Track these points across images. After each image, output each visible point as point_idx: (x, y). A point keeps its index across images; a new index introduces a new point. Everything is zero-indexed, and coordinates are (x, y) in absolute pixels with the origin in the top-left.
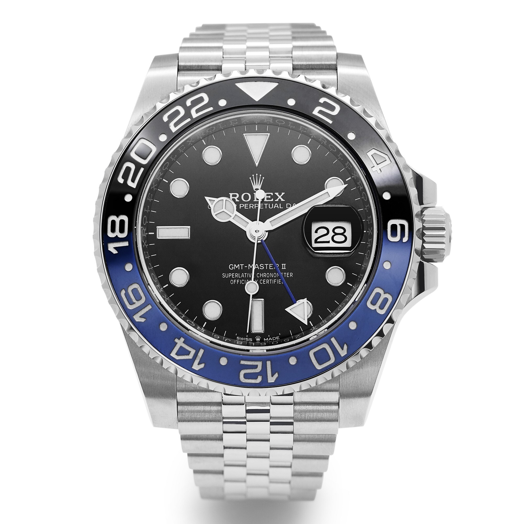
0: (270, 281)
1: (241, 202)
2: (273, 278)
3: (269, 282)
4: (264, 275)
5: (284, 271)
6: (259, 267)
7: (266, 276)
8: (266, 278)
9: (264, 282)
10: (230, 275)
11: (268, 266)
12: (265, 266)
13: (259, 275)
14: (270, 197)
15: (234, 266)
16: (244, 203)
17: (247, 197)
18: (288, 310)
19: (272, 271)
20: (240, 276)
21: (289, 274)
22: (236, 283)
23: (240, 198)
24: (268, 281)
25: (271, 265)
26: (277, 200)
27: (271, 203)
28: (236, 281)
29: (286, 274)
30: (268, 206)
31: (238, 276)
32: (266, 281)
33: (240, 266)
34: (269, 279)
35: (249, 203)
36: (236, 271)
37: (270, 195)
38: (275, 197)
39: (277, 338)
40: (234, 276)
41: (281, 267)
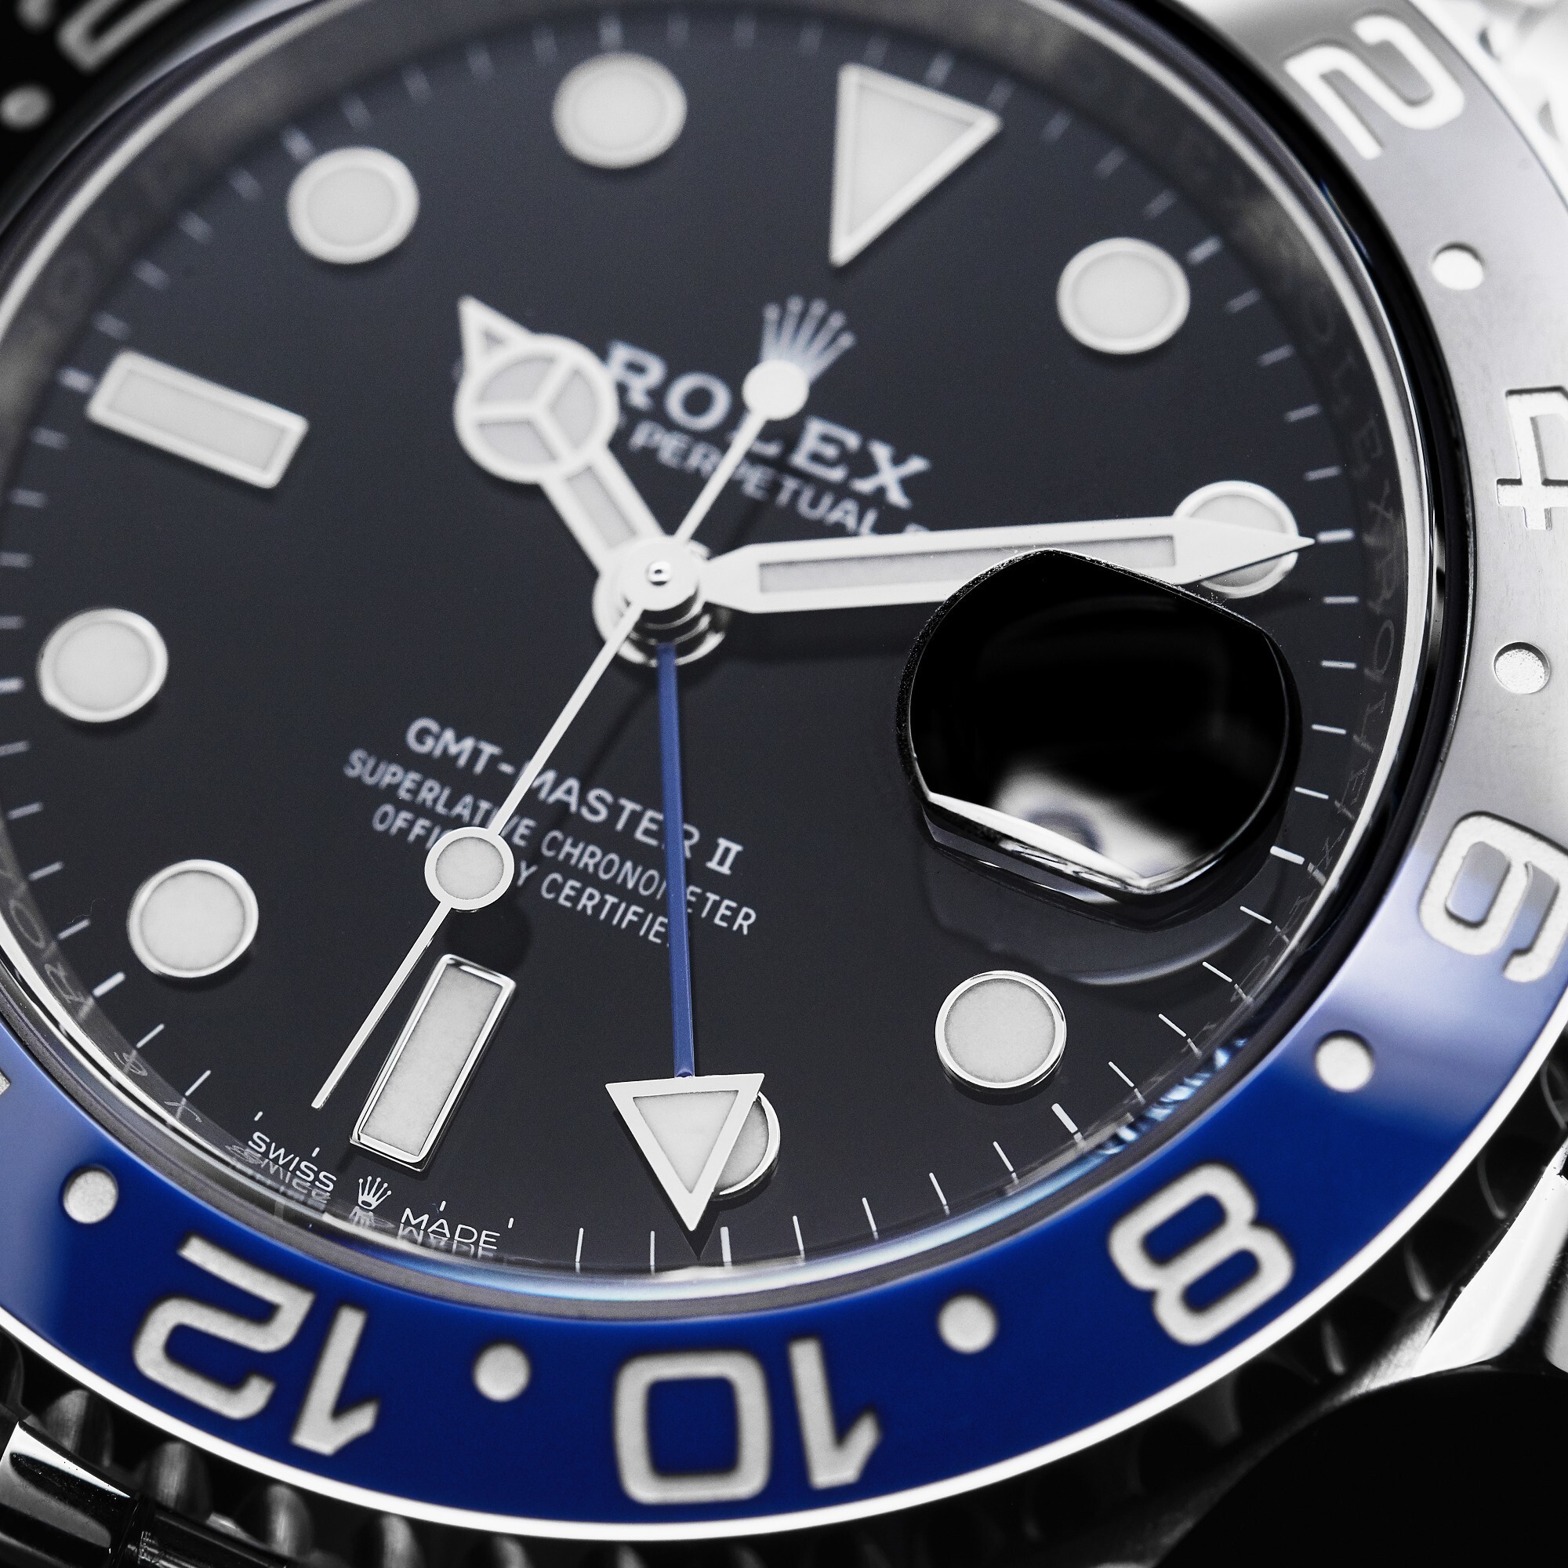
0: (603, 902)
1: (658, 414)
2: (631, 897)
3: (598, 908)
4: (588, 857)
5: (714, 882)
6: (582, 800)
7: (597, 866)
8: (588, 878)
9: (568, 898)
10: (390, 774)
11: (635, 818)
12: (615, 811)
13: (555, 845)
14: (830, 451)
15: (437, 738)
16: (670, 426)
17: (698, 402)
18: (621, 1093)
19: (644, 857)
20: (450, 804)
21: (735, 912)
22: (404, 832)
23: (658, 394)
24: (591, 897)
25: (652, 820)
26: (865, 486)
27: (822, 487)
28: (411, 824)
29: (716, 906)
30: (796, 495)
31: (435, 801)
32: (580, 892)
33: (476, 753)
34: (606, 887)
35: (698, 436)
36: (440, 768)
37: (839, 443)
38: (863, 465)
39: (483, 1238)
40: (415, 792)
41: (705, 849)
